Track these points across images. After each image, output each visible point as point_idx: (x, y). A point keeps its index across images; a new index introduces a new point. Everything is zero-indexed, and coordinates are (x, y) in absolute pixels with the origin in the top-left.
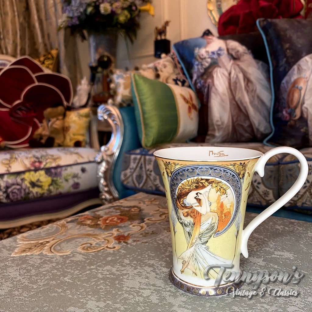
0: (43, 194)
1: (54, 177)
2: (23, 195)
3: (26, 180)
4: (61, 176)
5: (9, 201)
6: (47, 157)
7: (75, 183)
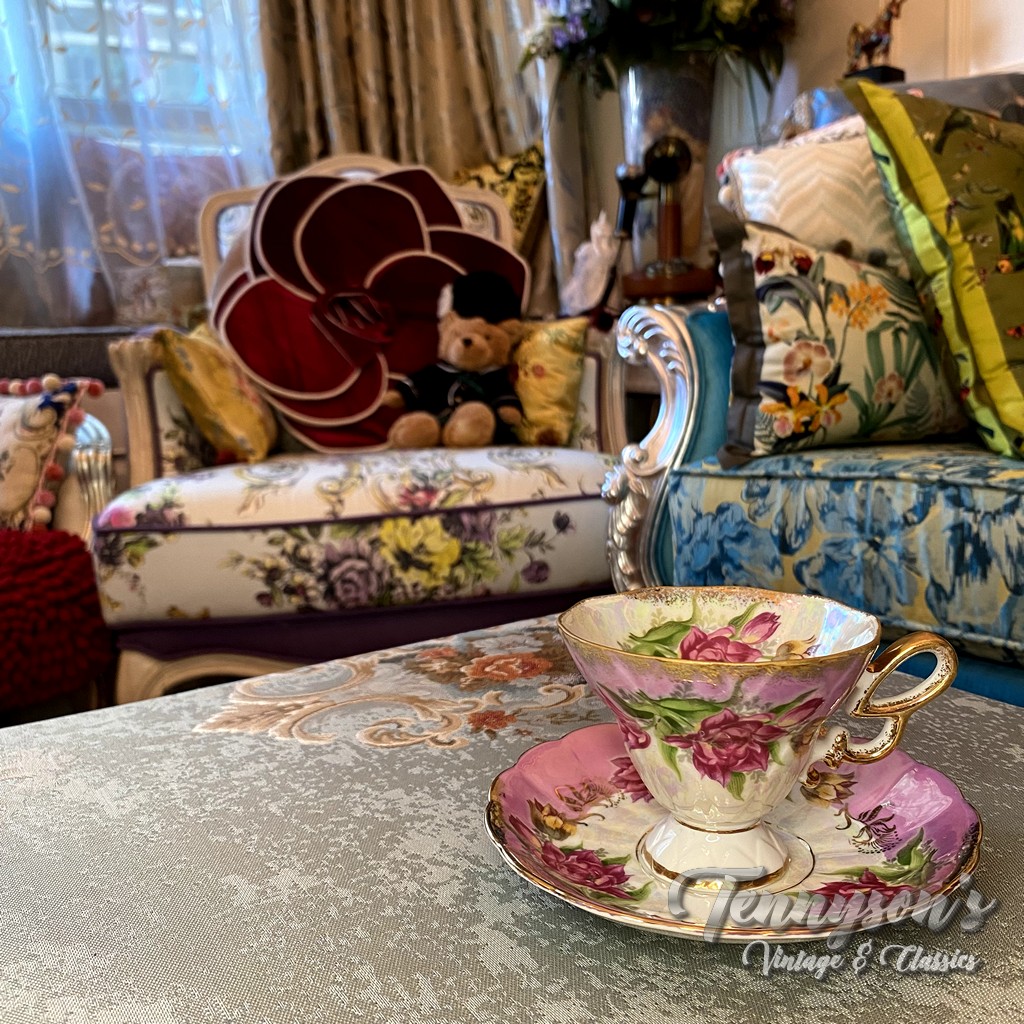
0: (436, 588)
1: (470, 540)
2: (373, 588)
3: (384, 544)
4: (490, 537)
5: (333, 606)
6: (451, 477)
7: (533, 563)
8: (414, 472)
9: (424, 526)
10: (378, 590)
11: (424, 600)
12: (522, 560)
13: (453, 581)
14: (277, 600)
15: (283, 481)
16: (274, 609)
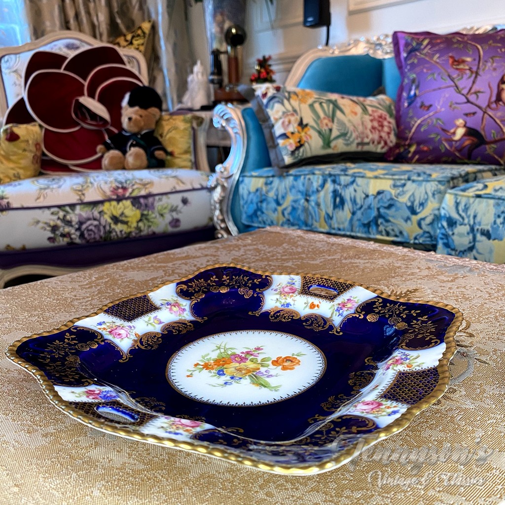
0: (130, 232)
1: (144, 210)
2: (102, 233)
3: (106, 213)
4: (154, 208)
5: (84, 242)
6: (134, 182)
7: (173, 219)
8: (116, 180)
9: (124, 205)
10: (104, 233)
11: (126, 238)
12: (168, 218)
13: (138, 228)
14: (57, 240)
15: (55, 186)
16: (56, 244)
